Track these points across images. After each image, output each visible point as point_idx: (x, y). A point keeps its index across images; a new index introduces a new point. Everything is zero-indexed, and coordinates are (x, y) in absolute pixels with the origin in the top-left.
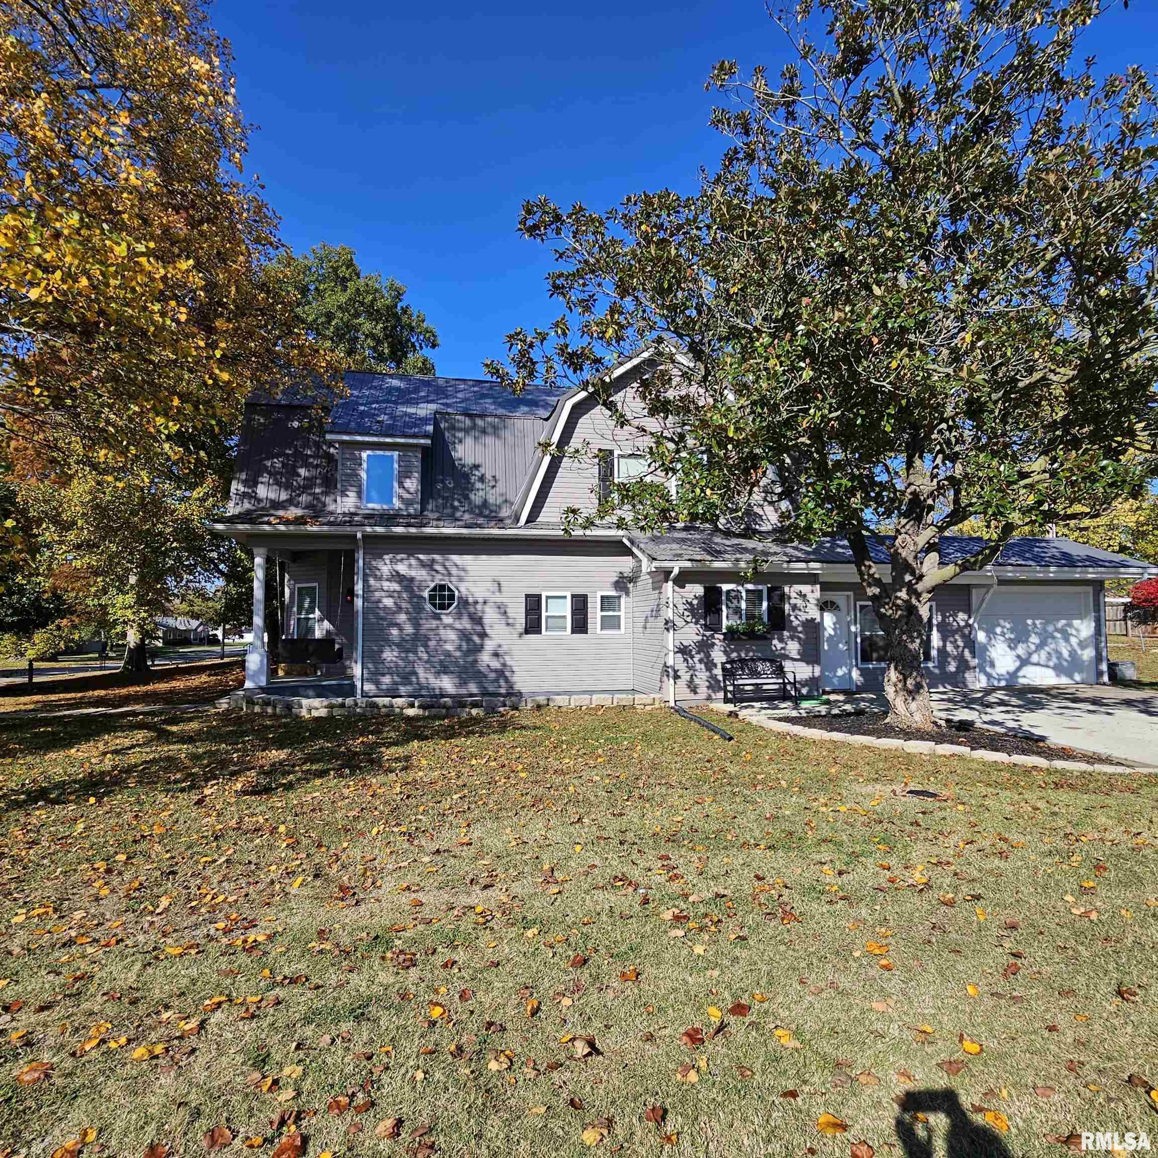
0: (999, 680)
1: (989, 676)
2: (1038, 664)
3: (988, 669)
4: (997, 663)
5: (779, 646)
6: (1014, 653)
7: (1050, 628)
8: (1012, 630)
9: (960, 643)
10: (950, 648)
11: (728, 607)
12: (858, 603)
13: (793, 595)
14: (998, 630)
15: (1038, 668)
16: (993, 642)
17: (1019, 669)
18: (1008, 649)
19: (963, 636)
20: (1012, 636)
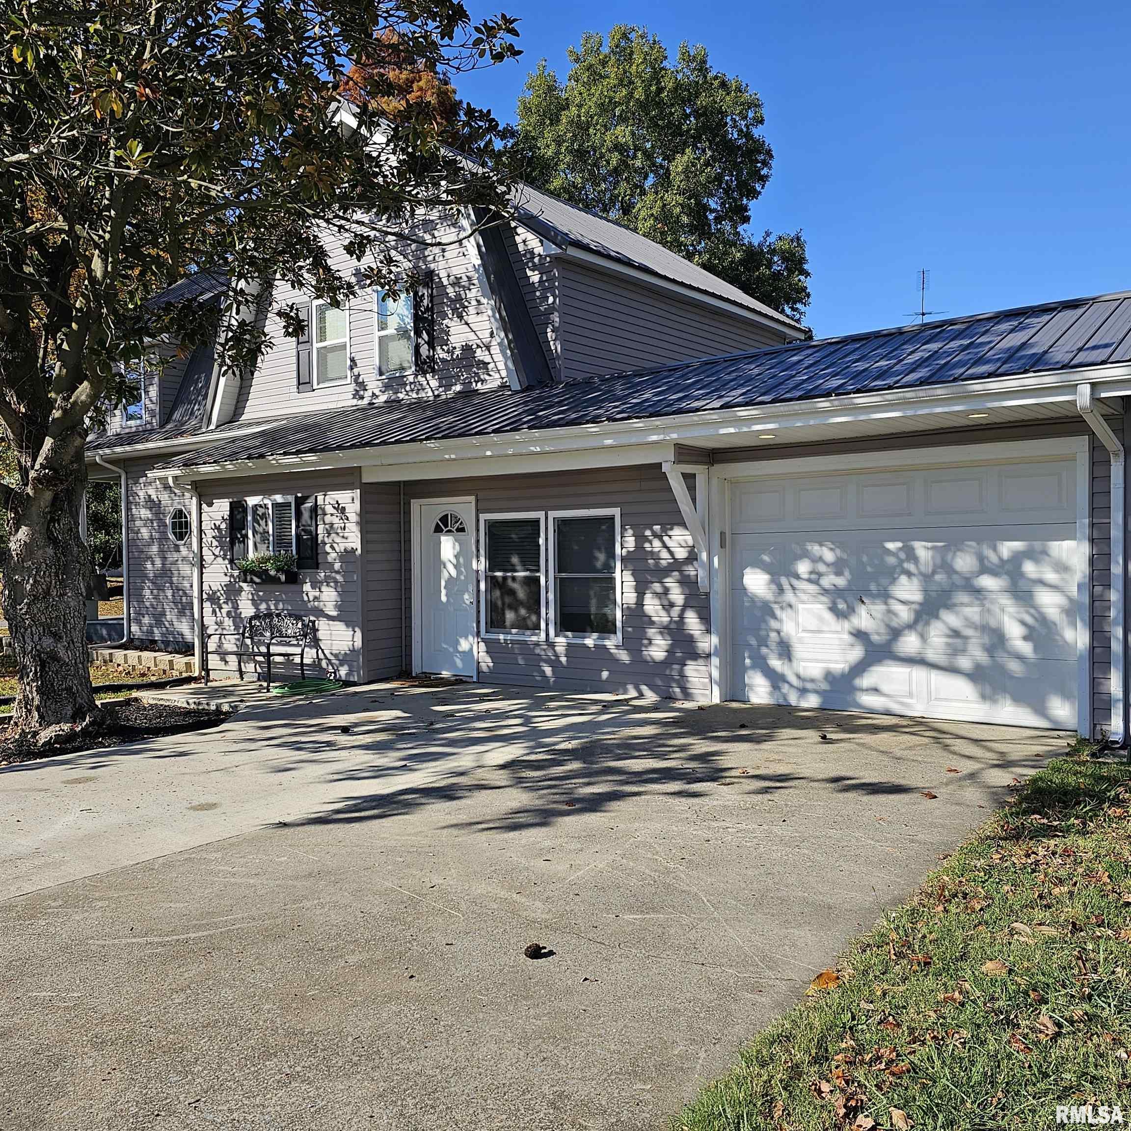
0: (803, 691)
1: (776, 679)
2: (918, 661)
3: (776, 663)
4: (799, 651)
5: (313, 594)
6: (846, 625)
7: (964, 562)
8: (838, 568)
9: (677, 596)
10: (651, 606)
11: (255, 532)
12: (483, 517)
13: (329, 509)
14: (803, 568)
15: (919, 674)
16: (789, 596)
17: (859, 668)
18: (829, 616)
19: (686, 582)
20: (841, 582)
